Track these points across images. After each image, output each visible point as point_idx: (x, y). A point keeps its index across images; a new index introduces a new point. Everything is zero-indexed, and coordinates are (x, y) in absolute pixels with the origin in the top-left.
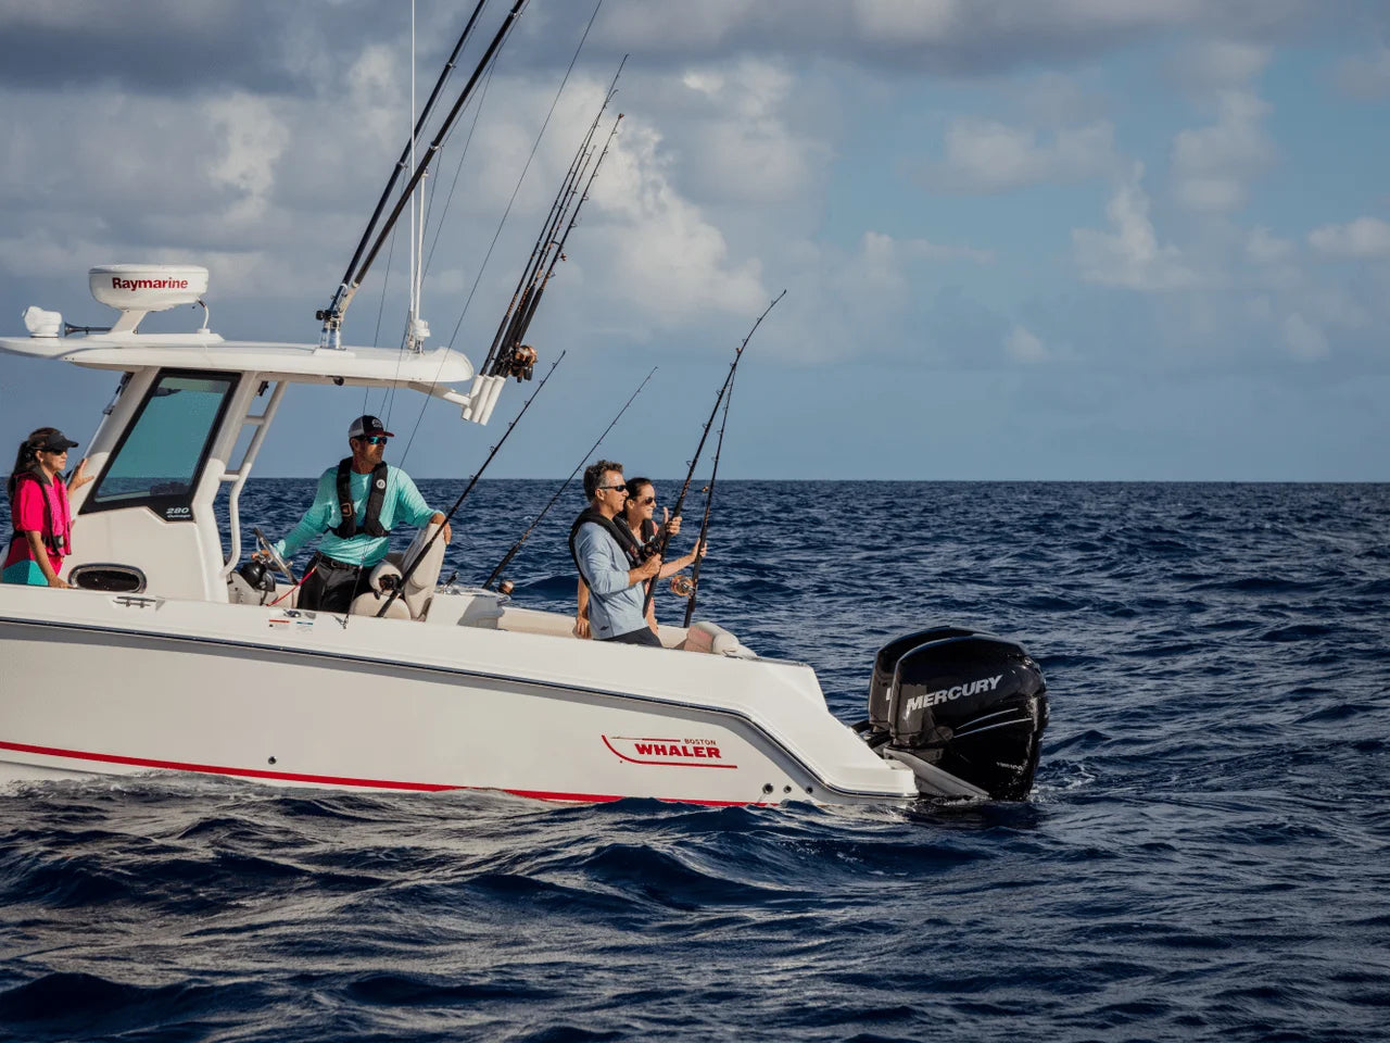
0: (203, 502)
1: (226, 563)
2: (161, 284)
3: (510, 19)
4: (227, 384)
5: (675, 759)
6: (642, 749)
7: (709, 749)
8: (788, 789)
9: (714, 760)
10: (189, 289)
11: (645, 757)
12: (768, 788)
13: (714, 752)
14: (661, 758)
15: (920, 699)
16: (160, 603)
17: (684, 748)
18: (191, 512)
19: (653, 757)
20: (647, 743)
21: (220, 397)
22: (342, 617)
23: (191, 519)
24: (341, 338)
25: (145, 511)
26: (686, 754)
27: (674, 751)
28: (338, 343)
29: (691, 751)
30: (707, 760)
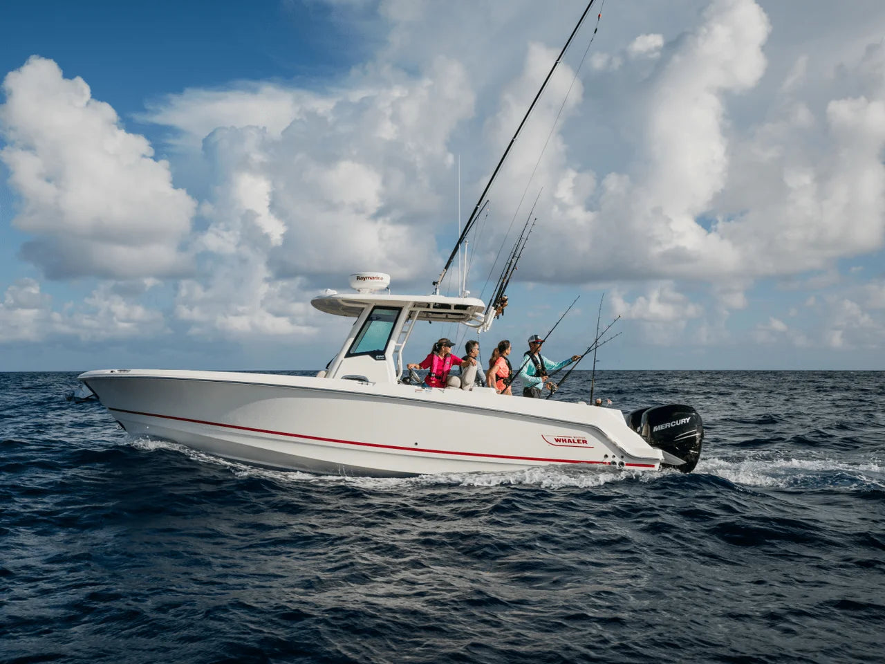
0: (389, 353)
1: (397, 376)
2: (374, 278)
3: (513, 141)
4: (398, 311)
5: (570, 444)
6: (557, 440)
7: (583, 441)
8: (614, 456)
9: (585, 445)
10: (384, 281)
11: (558, 443)
12: (606, 456)
13: (585, 442)
14: (565, 444)
15: (659, 426)
16: (374, 384)
17: (573, 440)
18: (385, 357)
19: (562, 443)
20: (559, 438)
21: (396, 315)
22: (442, 389)
23: (385, 359)
24: (440, 292)
25: (368, 356)
26: (574, 442)
27: (569, 441)
28: (438, 293)
29: (576, 441)
30: (582, 445)
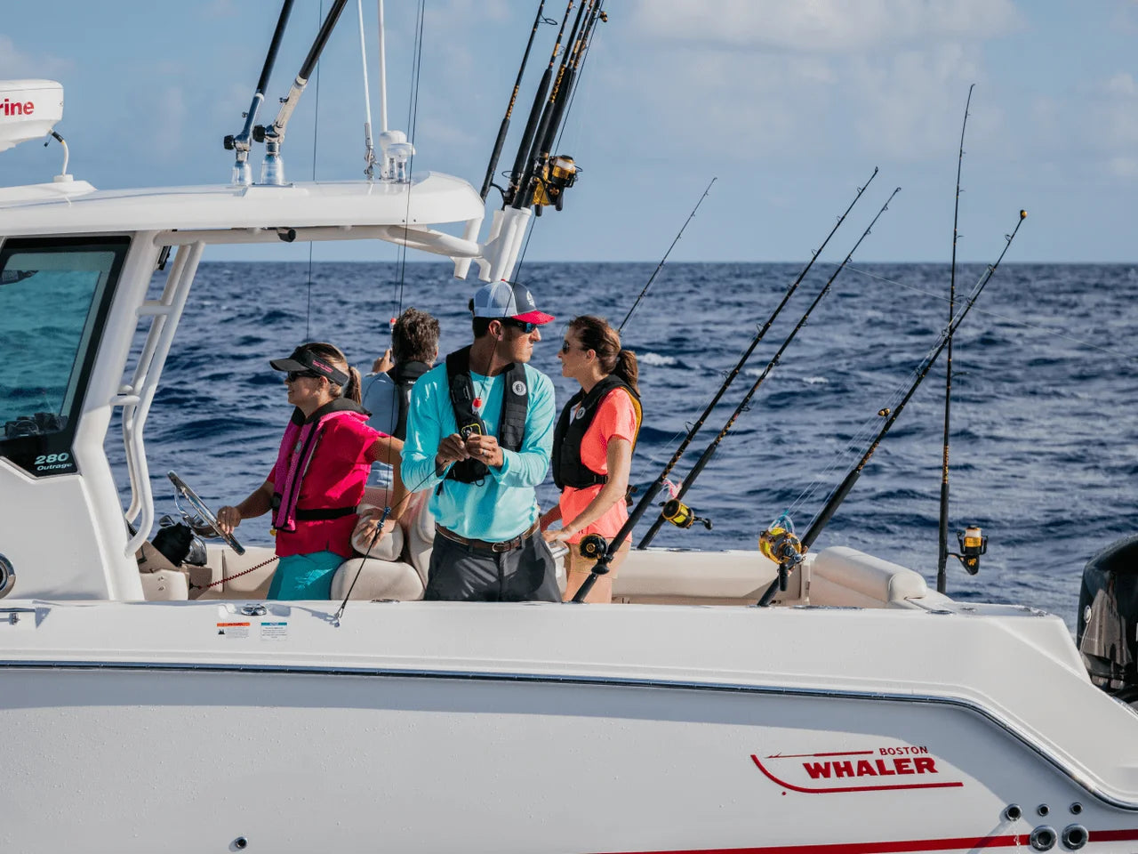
0: (90, 442)
1: (133, 535)
4: (111, 255)
5: (867, 780)
6: (814, 771)
7: (918, 761)
8: (1044, 811)
9: (927, 777)
10: (37, 114)
11: (822, 782)
12: (1013, 813)
13: (926, 765)
14: (846, 781)
17: (880, 763)
18: (72, 459)
19: (834, 781)
20: (822, 761)
23: (73, 468)
26: (883, 771)
27: (864, 768)
28: (280, 176)
29: (890, 766)
30: (916, 778)
